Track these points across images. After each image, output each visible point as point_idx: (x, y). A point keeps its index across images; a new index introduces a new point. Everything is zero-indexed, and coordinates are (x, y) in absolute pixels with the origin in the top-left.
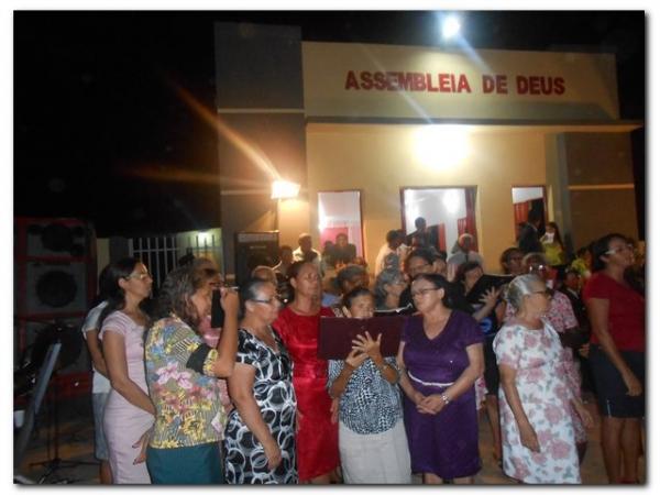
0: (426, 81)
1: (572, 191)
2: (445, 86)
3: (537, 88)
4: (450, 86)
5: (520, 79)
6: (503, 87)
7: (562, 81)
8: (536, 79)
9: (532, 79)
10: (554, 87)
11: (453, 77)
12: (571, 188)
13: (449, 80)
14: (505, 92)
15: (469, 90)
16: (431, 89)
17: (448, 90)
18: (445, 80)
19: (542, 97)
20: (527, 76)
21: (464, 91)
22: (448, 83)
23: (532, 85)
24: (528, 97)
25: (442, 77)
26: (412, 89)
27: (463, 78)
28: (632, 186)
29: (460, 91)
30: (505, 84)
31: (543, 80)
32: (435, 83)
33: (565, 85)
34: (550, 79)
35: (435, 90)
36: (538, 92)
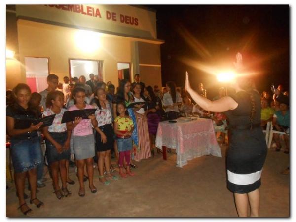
0: (81, 8)
1: (140, 66)
2: (90, 12)
3: (128, 21)
4: (92, 13)
5: (121, 16)
6: (115, 18)
7: (138, 20)
8: (128, 17)
9: (127, 17)
10: (134, 22)
11: (93, 9)
12: (140, 64)
13: (92, 10)
14: (115, 20)
15: (100, 17)
16: (83, 13)
17: (91, 15)
18: (90, 10)
19: (129, 25)
20: (124, 15)
21: (98, 16)
22: (91, 11)
23: (126, 20)
24: (124, 24)
25: (88, 8)
26: (74, 11)
27: (98, 10)
28: (160, 66)
29: (96, 16)
30: (115, 17)
31: (130, 18)
32: (85, 10)
33: (139, 22)
34: (133, 18)
35: (85, 14)
36: (128, 23)
